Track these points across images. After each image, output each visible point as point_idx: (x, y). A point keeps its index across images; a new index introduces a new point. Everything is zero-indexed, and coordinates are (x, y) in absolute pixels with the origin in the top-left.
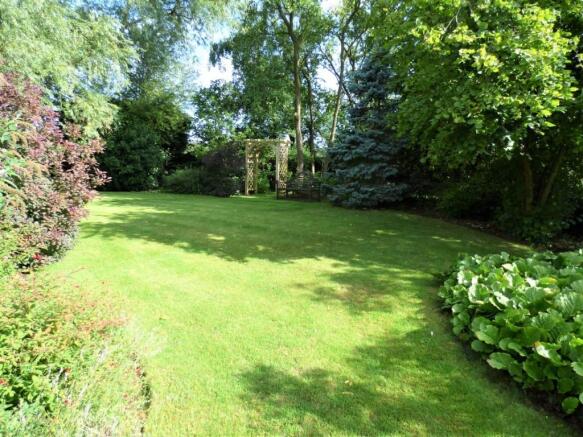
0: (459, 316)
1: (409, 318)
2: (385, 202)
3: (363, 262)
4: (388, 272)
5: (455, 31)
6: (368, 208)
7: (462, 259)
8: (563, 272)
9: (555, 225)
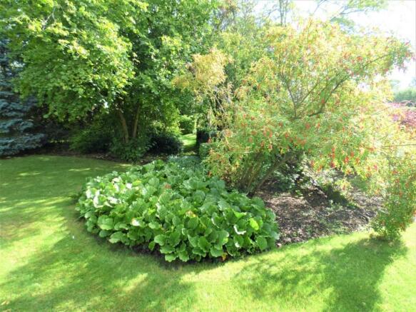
0: (90, 219)
1: (55, 233)
2: (26, 149)
3: (10, 202)
4: (34, 205)
5: (53, 25)
6: (12, 156)
7: (88, 181)
8: (145, 175)
9: (142, 150)
